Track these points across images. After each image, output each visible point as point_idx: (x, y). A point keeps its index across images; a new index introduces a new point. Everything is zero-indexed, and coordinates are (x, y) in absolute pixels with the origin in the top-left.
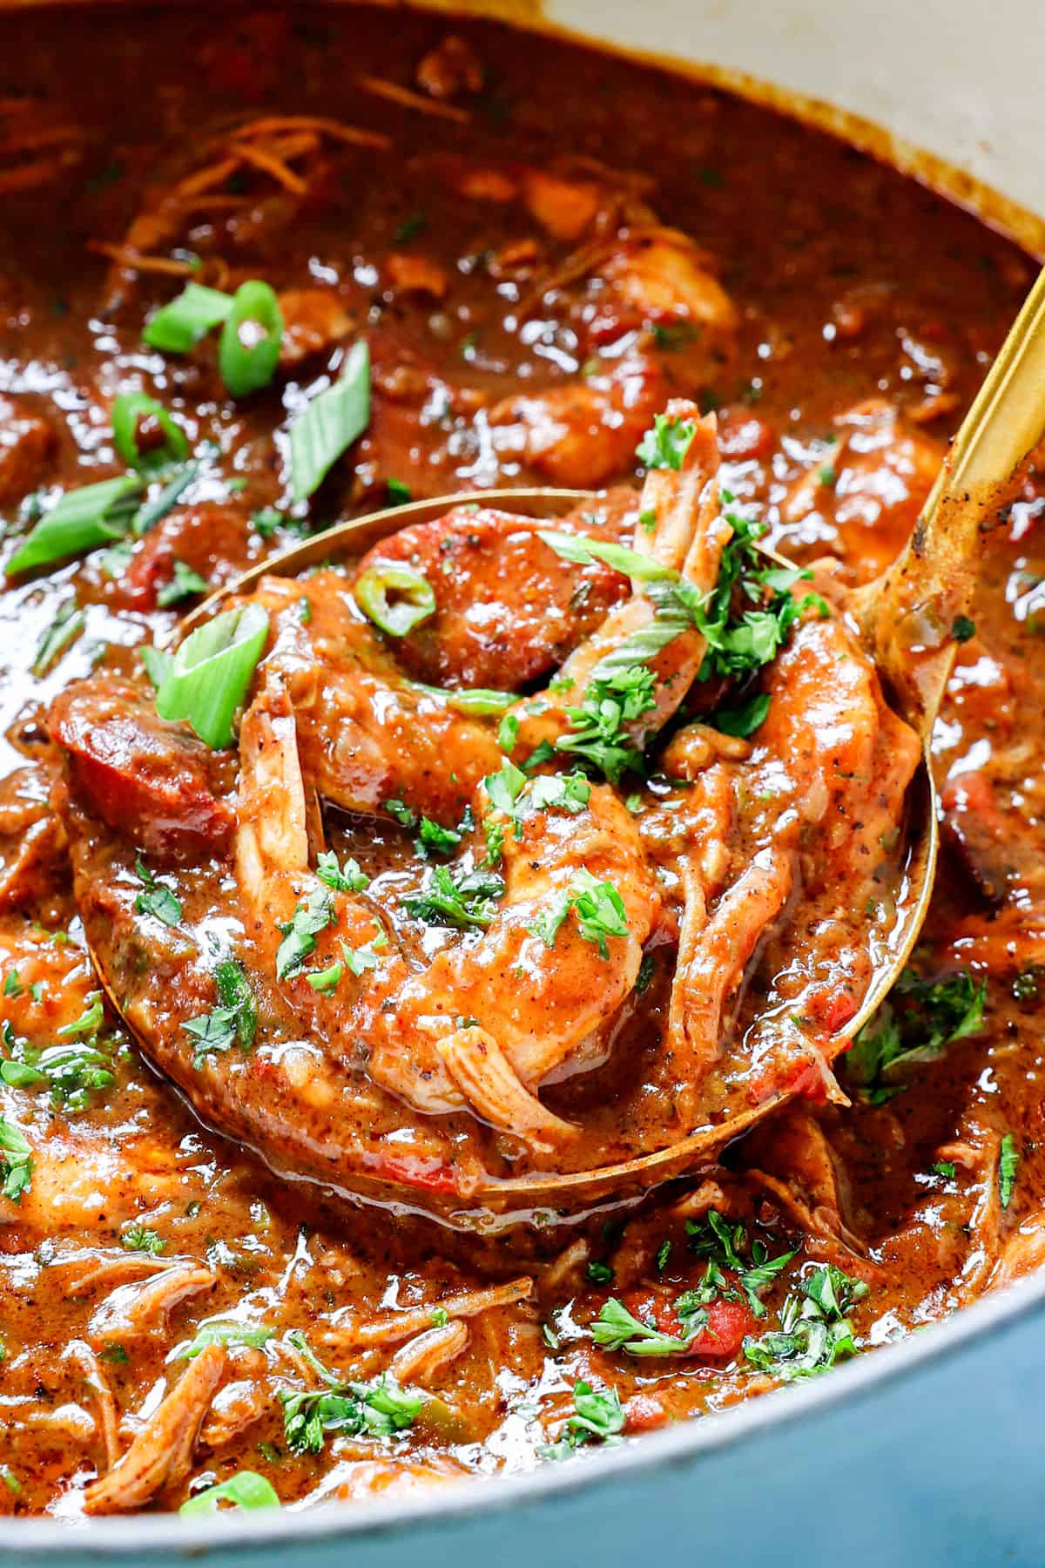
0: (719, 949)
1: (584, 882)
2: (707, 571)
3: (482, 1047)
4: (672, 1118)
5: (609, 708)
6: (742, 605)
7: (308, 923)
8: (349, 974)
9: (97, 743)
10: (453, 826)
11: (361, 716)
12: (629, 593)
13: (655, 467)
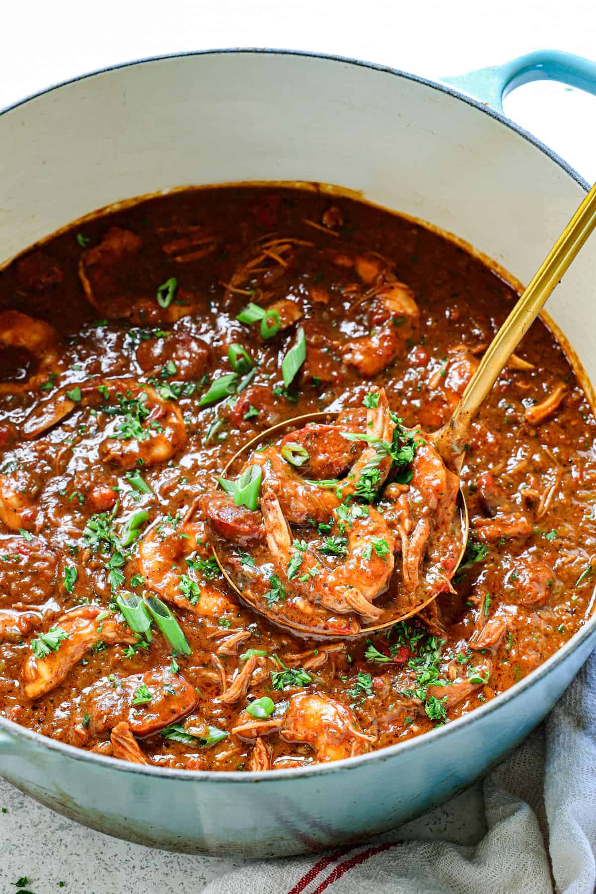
0: (415, 553)
1: (375, 540)
2: (390, 436)
3: (357, 593)
4: (410, 603)
5: (368, 482)
6: (401, 444)
7: (295, 563)
8: (311, 577)
9: (221, 517)
10: (327, 523)
11: (296, 495)
12: (367, 445)
13: (369, 408)
